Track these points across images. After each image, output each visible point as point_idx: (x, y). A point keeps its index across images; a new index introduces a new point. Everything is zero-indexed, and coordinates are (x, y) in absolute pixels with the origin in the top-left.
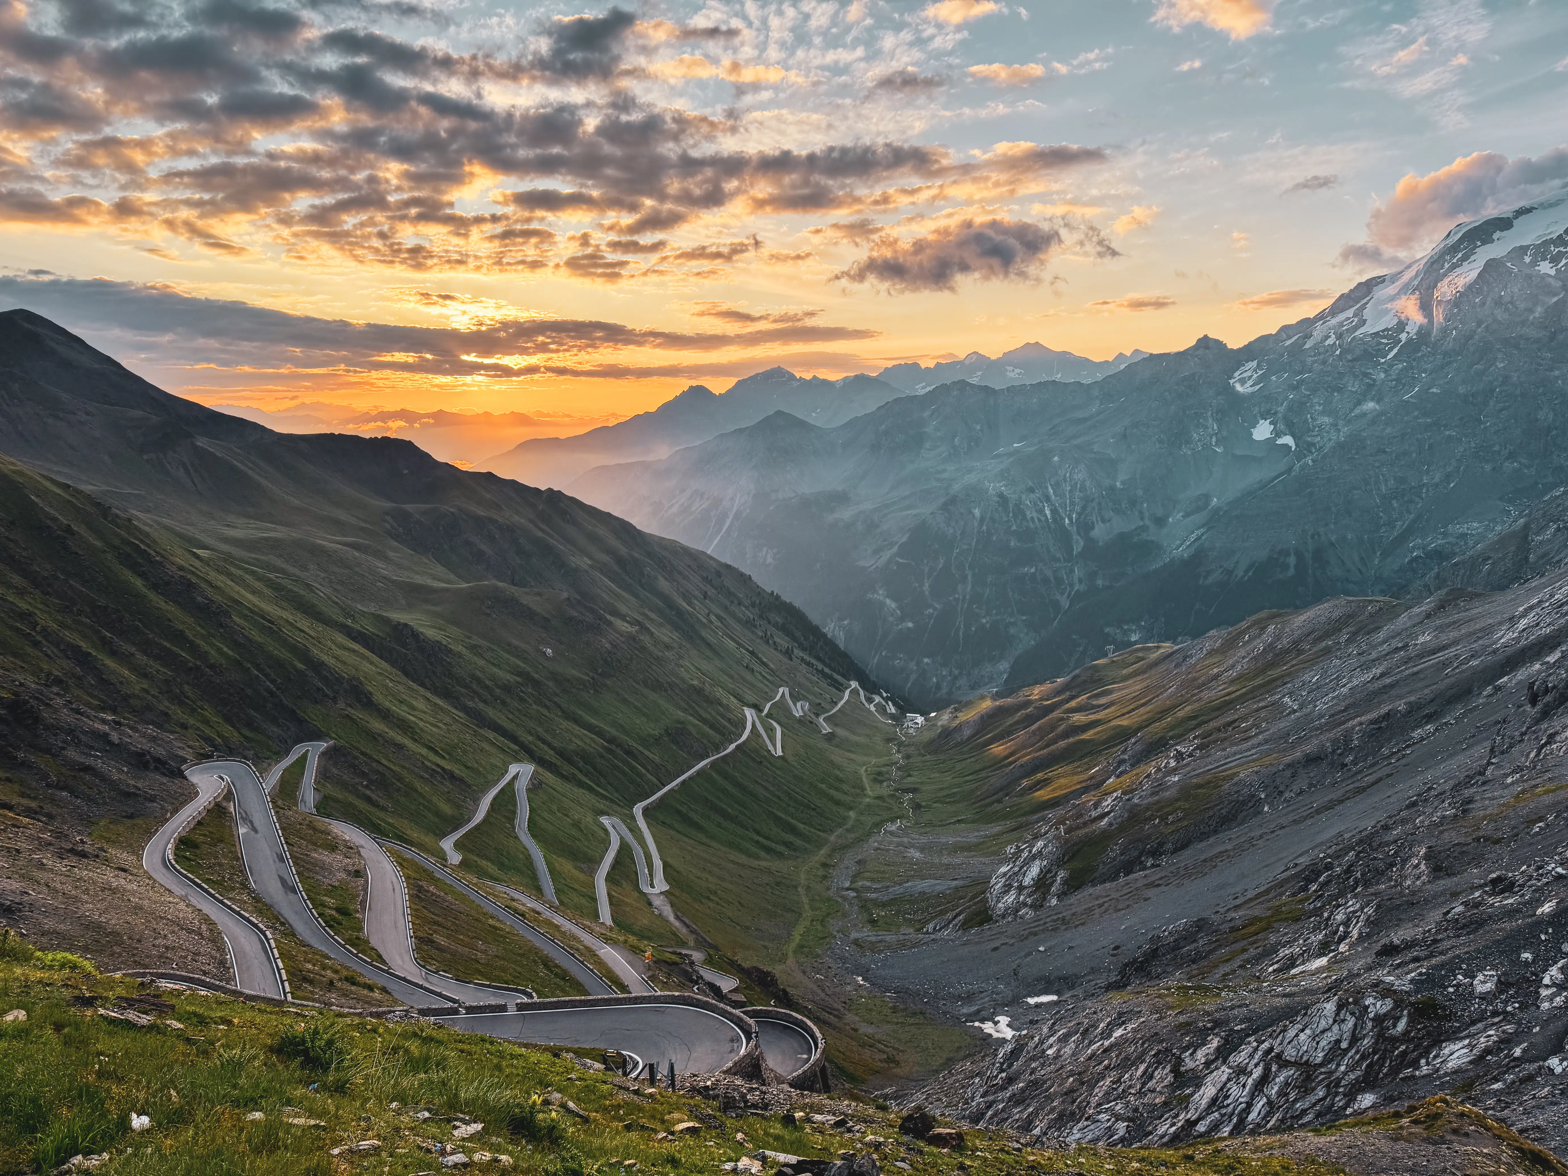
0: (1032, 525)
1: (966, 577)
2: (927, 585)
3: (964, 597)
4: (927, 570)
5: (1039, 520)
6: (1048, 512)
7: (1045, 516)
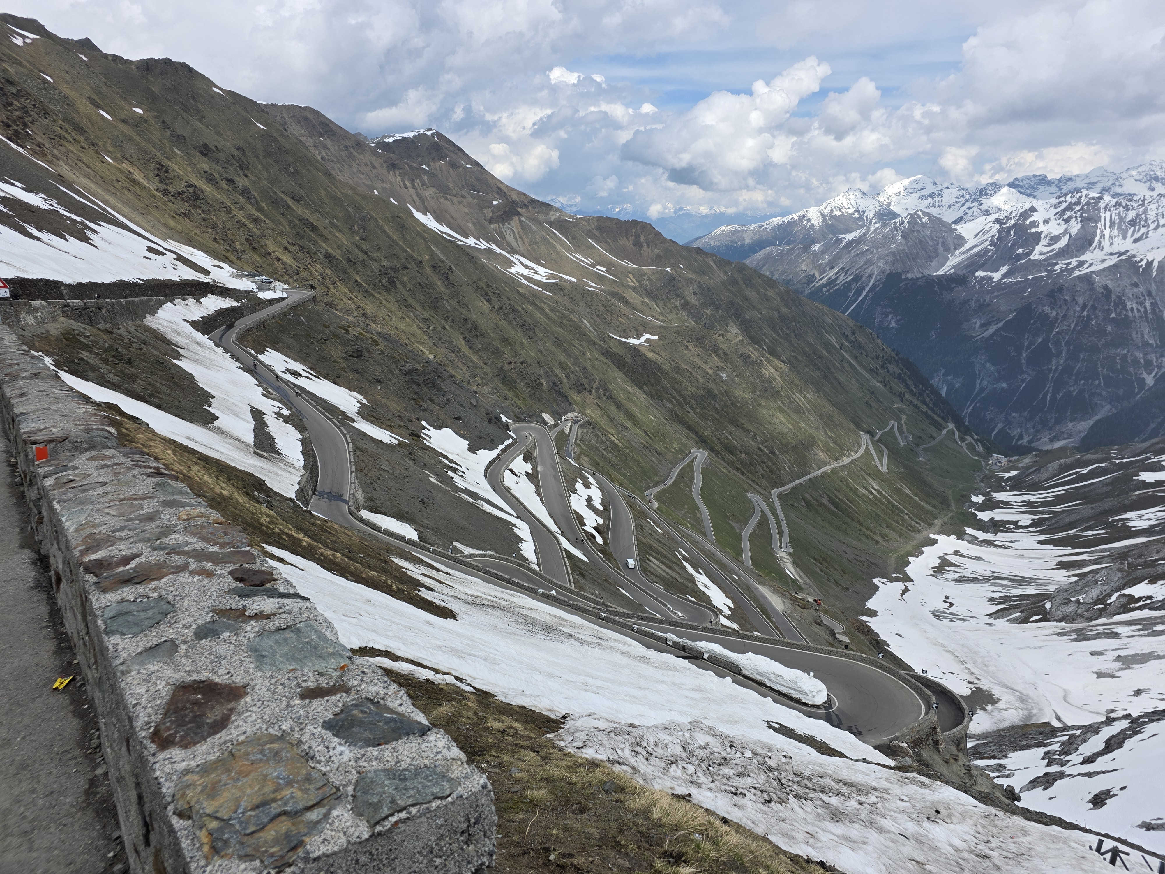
0: (1130, 314)
1: (1061, 352)
2: (1024, 355)
3: (1056, 369)
4: (1026, 344)
5: (1138, 310)
6: (1148, 304)
7: (1145, 308)
